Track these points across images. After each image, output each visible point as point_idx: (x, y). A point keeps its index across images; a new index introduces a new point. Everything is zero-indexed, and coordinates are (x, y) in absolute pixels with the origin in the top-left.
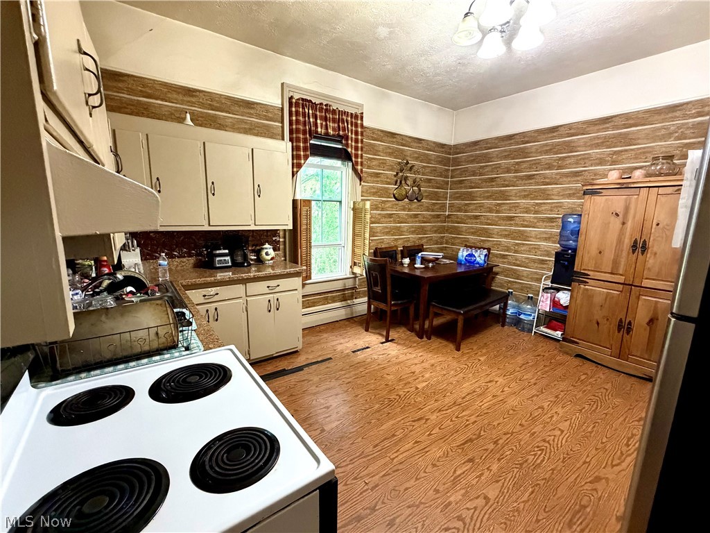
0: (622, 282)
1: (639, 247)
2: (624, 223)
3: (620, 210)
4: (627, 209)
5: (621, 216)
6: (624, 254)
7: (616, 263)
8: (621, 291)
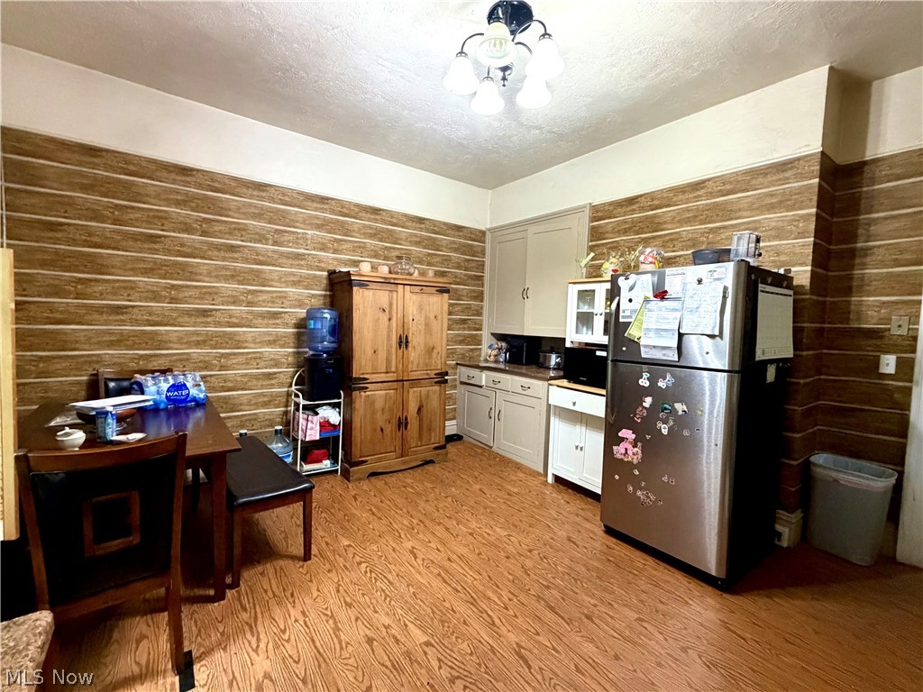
0: (395, 379)
1: (403, 342)
2: (390, 319)
3: (386, 306)
4: (391, 305)
5: (387, 311)
6: (394, 351)
7: (388, 361)
8: (396, 389)
